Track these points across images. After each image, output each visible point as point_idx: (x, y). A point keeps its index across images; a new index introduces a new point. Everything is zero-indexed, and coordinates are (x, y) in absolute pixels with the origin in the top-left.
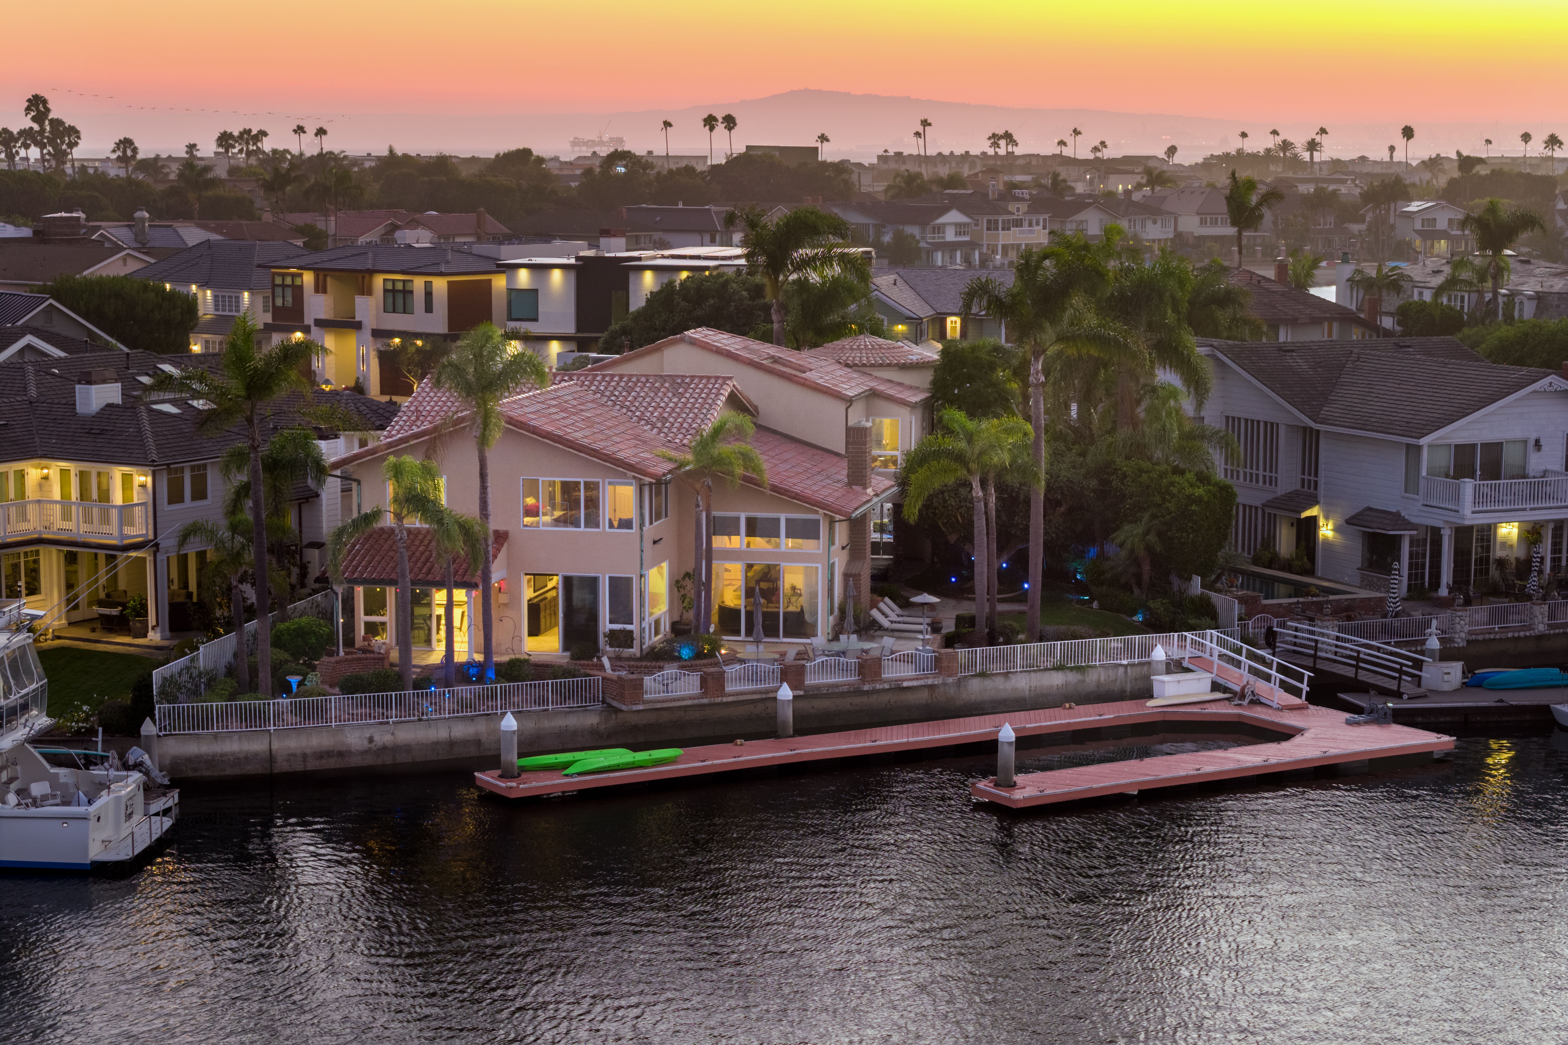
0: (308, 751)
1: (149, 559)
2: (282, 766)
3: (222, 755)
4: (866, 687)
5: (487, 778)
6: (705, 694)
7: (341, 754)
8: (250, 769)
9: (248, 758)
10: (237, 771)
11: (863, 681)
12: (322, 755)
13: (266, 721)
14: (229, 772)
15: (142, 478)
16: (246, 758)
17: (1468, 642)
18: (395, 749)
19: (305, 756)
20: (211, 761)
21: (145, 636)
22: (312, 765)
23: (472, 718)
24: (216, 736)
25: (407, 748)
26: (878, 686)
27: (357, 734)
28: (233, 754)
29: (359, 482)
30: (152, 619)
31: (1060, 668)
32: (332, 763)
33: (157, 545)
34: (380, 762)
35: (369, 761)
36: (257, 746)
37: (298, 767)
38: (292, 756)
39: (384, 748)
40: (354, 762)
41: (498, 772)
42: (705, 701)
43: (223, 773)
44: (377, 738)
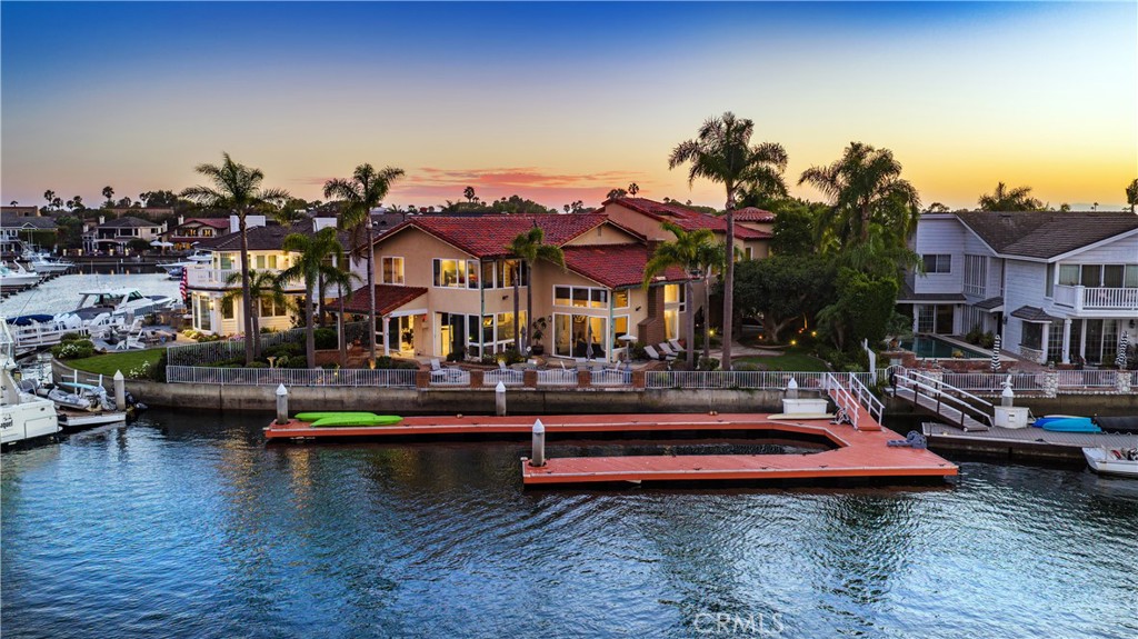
0: (242, 398)
2: (227, 405)
3: (195, 396)
6: (471, 385)
8: (210, 405)
9: (209, 399)
10: (202, 406)
11: (577, 385)
12: (250, 401)
14: (198, 406)
17: (1058, 394)
19: (240, 400)
20: (192, 399)
24: (193, 385)
25: (299, 402)
26: (587, 389)
27: (269, 391)
28: (201, 396)
31: (735, 389)
36: (214, 393)
37: (236, 406)
38: (232, 400)
43: (195, 406)
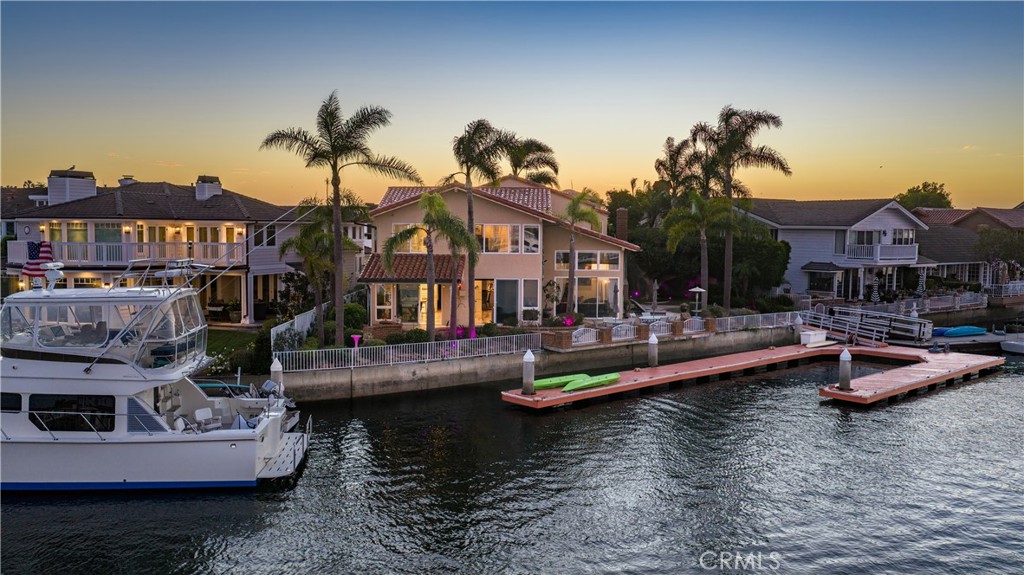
0: (376, 382)
1: (243, 277)
2: (358, 392)
3: (318, 386)
4: (676, 339)
5: (512, 395)
6: (601, 342)
7: (396, 383)
8: (337, 395)
9: (336, 388)
10: (328, 397)
11: (674, 334)
12: (384, 384)
13: (349, 361)
14: (323, 397)
15: (239, 230)
16: (335, 388)
18: (429, 379)
19: (373, 385)
21: (239, 322)
22: (378, 391)
23: (473, 358)
24: (314, 373)
25: (435, 378)
26: (682, 338)
27: (406, 369)
28: (326, 385)
29: (376, 228)
30: (244, 312)
31: (746, 330)
32: (390, 390)
33: (248, 269)
34: (420, 388)
35: (412, 387)
36: (342, 379)
37: (369, 392)
38: (365, 385)
39: (422, 379)
40: (404, 388)
41: (520, 391)
42: (602, 346)
43: (319, 399)
44: (417, 372)
